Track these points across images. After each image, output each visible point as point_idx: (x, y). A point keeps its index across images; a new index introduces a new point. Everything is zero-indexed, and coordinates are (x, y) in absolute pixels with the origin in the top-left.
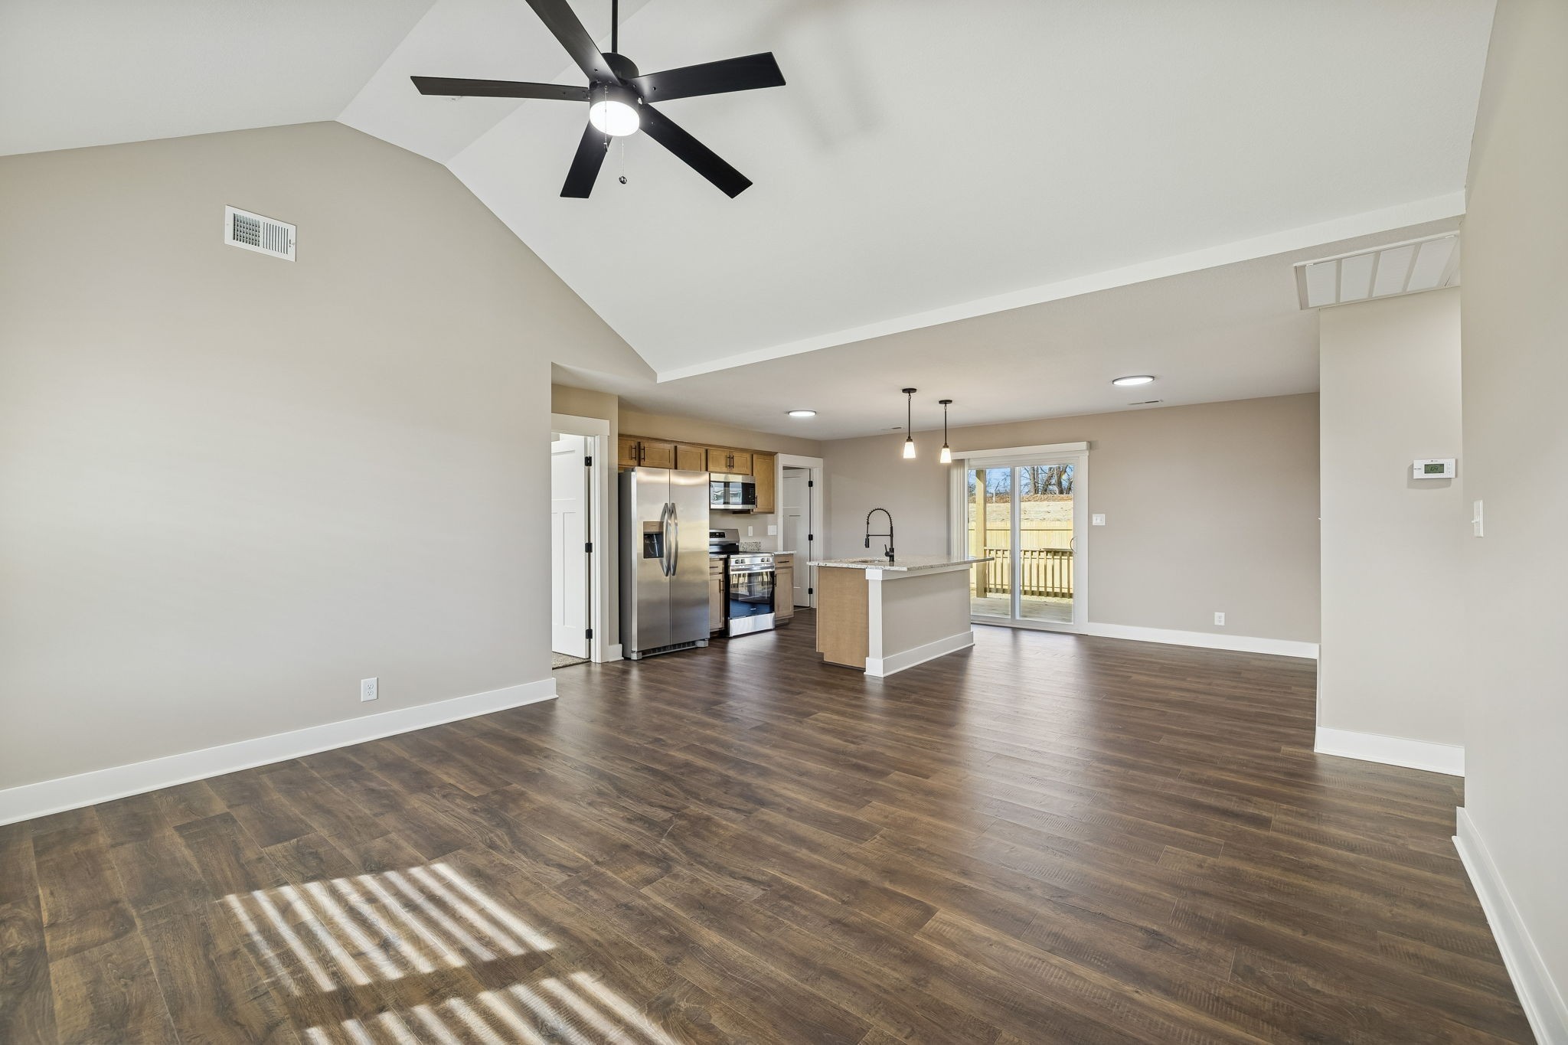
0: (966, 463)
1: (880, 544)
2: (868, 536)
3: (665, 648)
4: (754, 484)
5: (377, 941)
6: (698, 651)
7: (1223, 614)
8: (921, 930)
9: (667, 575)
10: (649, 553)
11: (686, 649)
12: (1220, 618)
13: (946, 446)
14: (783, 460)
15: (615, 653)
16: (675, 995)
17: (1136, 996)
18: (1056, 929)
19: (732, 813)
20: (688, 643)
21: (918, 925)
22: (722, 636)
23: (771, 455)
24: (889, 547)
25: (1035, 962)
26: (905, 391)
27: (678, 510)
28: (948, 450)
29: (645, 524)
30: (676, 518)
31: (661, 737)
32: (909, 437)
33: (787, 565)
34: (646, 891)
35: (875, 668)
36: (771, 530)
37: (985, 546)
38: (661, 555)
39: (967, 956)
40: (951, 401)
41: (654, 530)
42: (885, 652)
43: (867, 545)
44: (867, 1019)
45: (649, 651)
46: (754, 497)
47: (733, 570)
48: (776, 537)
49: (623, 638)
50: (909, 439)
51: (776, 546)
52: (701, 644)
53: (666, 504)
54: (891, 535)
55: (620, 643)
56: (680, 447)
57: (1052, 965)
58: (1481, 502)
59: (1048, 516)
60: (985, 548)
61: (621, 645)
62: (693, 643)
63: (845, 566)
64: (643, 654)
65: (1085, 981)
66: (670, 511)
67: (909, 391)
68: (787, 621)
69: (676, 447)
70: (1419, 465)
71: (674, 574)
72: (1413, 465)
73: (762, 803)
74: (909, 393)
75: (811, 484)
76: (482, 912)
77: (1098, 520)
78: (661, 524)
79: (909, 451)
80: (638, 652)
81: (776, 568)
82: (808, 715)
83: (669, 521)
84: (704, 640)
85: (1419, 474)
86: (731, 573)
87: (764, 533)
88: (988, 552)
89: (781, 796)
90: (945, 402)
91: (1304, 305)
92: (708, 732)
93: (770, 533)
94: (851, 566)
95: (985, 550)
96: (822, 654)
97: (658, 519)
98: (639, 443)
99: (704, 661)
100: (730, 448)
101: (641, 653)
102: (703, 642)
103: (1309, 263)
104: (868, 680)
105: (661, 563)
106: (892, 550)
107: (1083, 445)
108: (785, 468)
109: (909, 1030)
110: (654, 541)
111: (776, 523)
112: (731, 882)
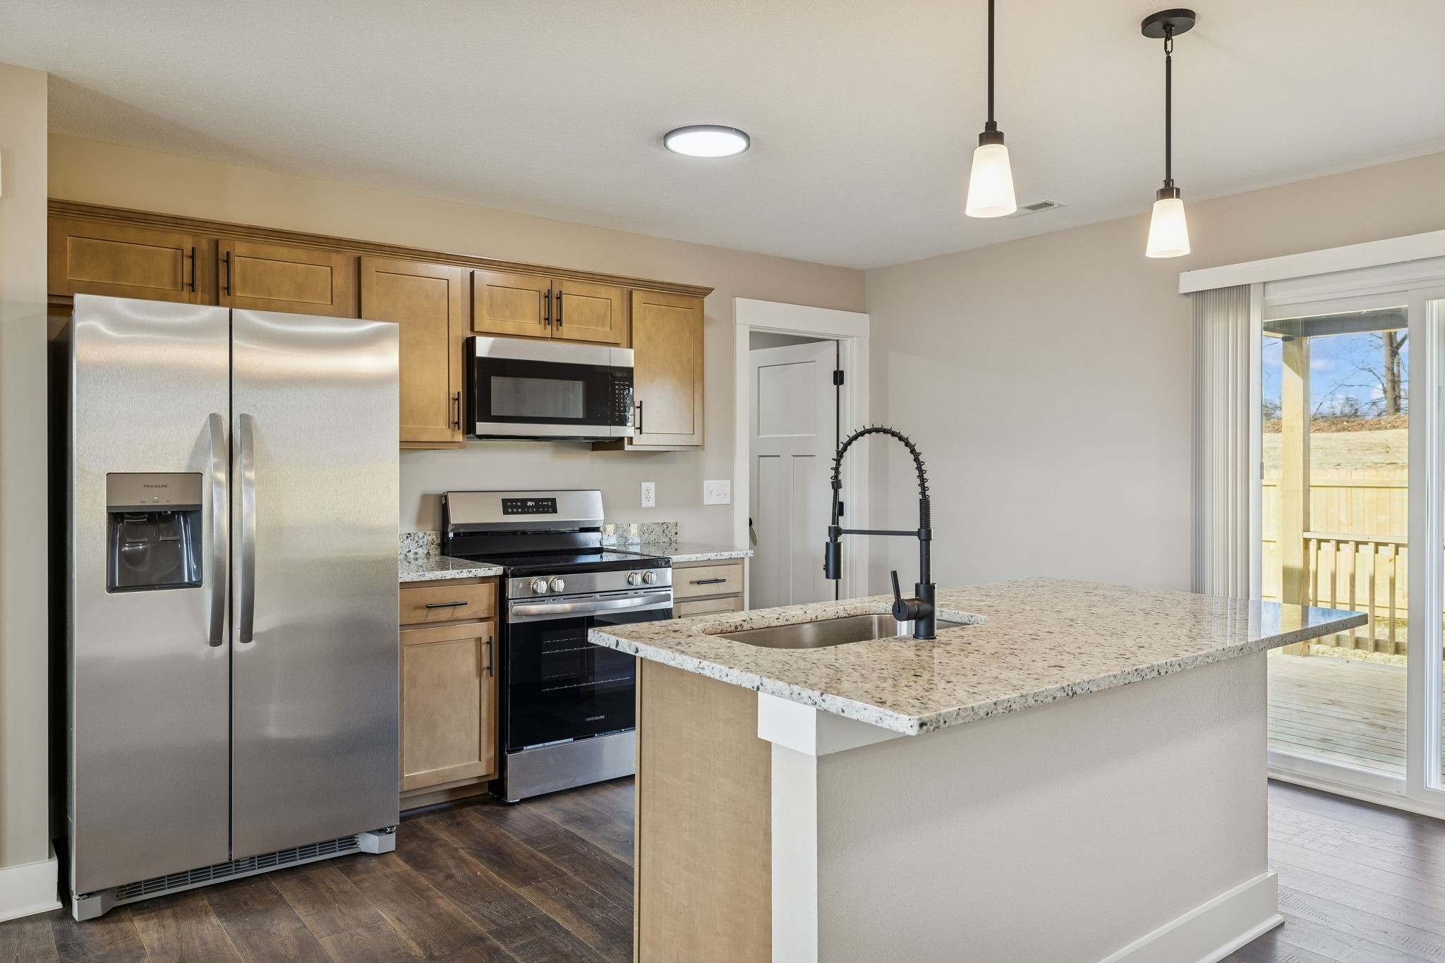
0: (1255, 294)
10: (128, 574)
14: (750, 314)
30: (262, 463)
36: (715, 491)
37: (1307, 529)
48: (728, 509)
51: (730, 534)
52: (370, 843)
53: (214, 419)
54: (925, 535)
60: (1307, 535)
61: (55, 864)
75: (839, 378)
78: (195, 480)
81: (682, 601)
84: (382, 831)
87: (695, 500)
88: (1313, 545)
93: (709, 499)
95: (1307, 541)
98: (217, 242)
106: (926, 590)
111: (728, 474)
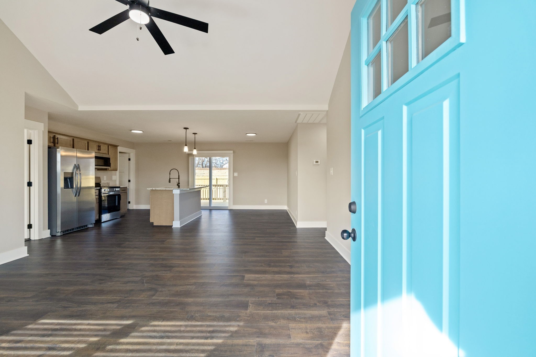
1: (175, 182)
2: (170, 178)
3: (73, 229)
4: (110, 158)
5: (45, 349)
6: (89, 229)
7: (267, 200)
8: (245, 280)
9: (75, 196)
10: (66, 186)
11: (83, 229)
12: (266, 201)
13: (195, 148)
14: (120, 149)
15: (47, 234)
16: (192, 314)
17: (294, 276)
18: (272, 271)
19: (164, 272)
20: (84, 226)
21: (243, 279)
22: (99, 222)
23: (116, 146)
24: (178, 182)
25: (273, 277)
26: (184, 128)
27: (81, 167)
28: (196, 150)
29: (65, 173)
30: (80, 171)
31: (108, 258)
32: (186, 144)
33: (125, 191)
34: (154, 298)
35: (177, 224)
36: (114, 178)
38: (72, 187)
39: (259, 281)
40: (197, 134)
41: (69, 176)
42: (181, 218)
43: (170, 182)
44: (247, 299)
45: (66, 231)
46: (110, 164)
47: (103, 194)
48: (116, 180)
49: (51, 226)
50: (186, 145)
51: (116, 184)
52: (90, 226)
53: (75, 164)
54: (179, 178)
55: (49, 229)
56: (75, 140)
57: (276, 277)
58: (332, 168)
59: (204, 175)
61: (49, 230)
62: (87, 226)
63: (162, 189)
64: (63, 233)
65: (284, 277)
66: (77, 167)
67: (186, 128)
68: (124, 214)
69: (73, 140)
70: (315, 161)
71: (79, 196)
72: (313, 161)
73: (173, 267)
74: (186, 129)
75: (129, 159)
76: (89, 324)
77: (236, 174)
78: (72, 173)
79: (186, 149)
80: (61, 232)
81: (121, 193)
82: (164, 241)
83: (77, 172)
84: (92, 224)
85: (315, 163)
86: (103, 195)
87: (111, 179)
89: (176, 264)
90: (195, 134)
91: (296, 122)
92: (128, 253)
94: (167, 189)
96: (153, 223)
97: (71, 171)
98: (55, 135)
99: (92, 234)
100: (98, 142)
101: (62, 232)
102: (92, 225)
103: (302, 113)
104: (173, 229)
105: (72, 191)
106: (179, 183)
107: (232, 152)
108: (120, 153)
109: (257, 297)
110: (69, 181)
111: (116, 175)
112: (182, 287)
